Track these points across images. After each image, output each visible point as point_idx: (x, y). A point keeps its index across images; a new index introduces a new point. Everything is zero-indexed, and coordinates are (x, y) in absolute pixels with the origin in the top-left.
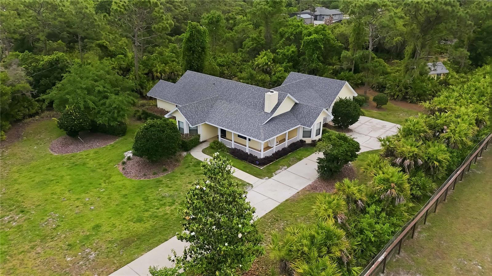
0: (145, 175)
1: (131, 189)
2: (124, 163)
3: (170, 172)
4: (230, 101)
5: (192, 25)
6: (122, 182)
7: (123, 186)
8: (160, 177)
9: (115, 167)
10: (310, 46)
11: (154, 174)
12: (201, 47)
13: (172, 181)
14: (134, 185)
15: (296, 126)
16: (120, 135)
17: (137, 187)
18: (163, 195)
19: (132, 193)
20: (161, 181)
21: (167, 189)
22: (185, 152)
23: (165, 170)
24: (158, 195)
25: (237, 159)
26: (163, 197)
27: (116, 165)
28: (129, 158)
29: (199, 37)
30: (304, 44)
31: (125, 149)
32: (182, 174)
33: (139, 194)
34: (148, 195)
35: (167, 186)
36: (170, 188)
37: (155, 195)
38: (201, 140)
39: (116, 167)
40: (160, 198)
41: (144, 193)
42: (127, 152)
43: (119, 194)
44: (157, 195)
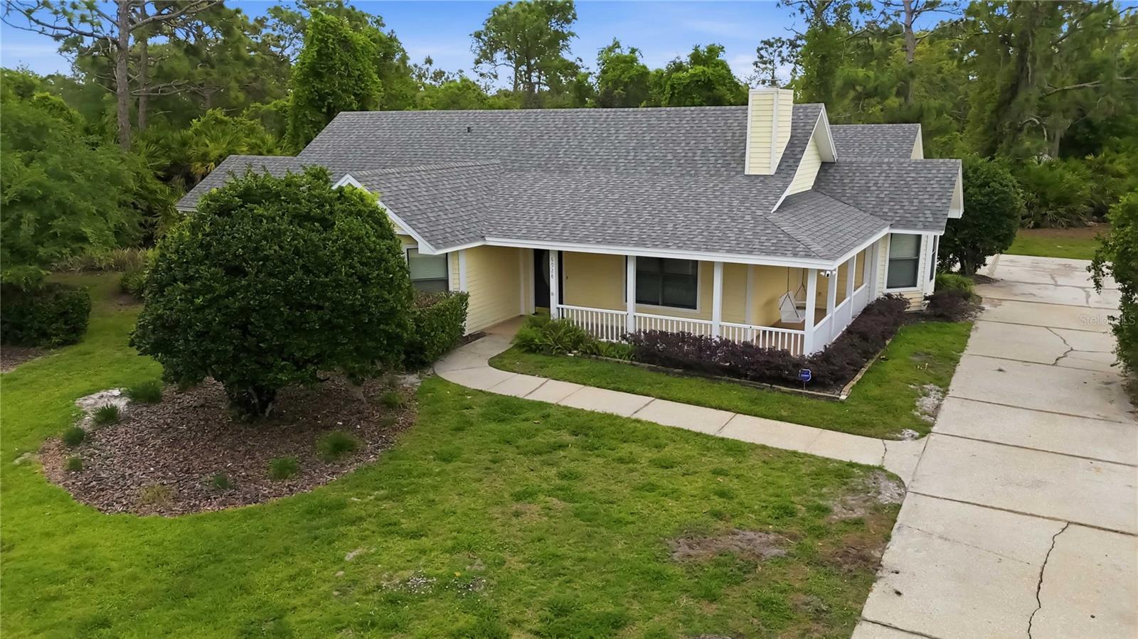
0: (222, 484)
1: (134, 578)
2: (76, 439)
3: (372, 458)
5: (323, 21)
6: (56, 546)
7: (73, 564)
8: (327, 487)
9: (17, 462)
11: (282, 472)
13: (412, 501)
14: (155, 551)
16: (55, 340)
17: (176, 561)
18: (391, 586)
19: (144, 601)
20: (341, 506)
21: (402, 546)
23: (340, 449)
24: (355, 592)
26: (393, 601)
27: (27, 455)
28: (108, 416)
31: (86, 385)
32: (446, 458)
33: (204, 603)
34: (276, 598)
35: (390, 528)
36: (415, 535)
37: (327, 596)
39: (24, 463)
40: (371, 607)
41: (245, 590)
42: (96, 396)
43: (36, 624)
44: (344, 593)
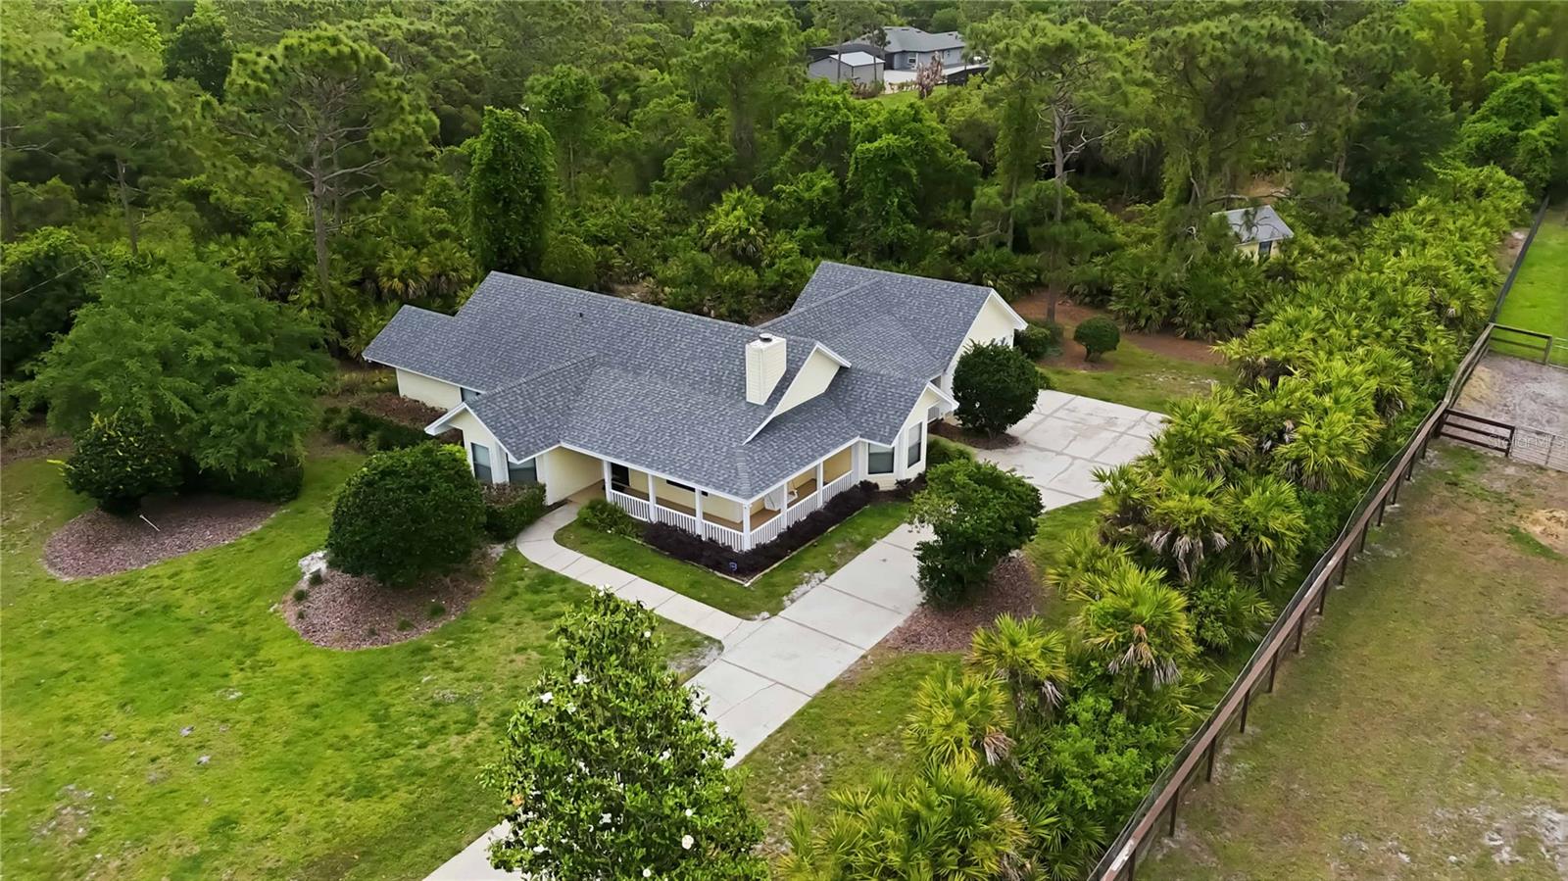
0: (372, 632)
1: (329, 685)
2: (301, 596)
3: (453, 618)
4: (637, 371)
5: (497, 119)
6: (295, 664)
7: (304, 675)
8: (423, 634)
9: (271, 610)
10: (876, 173)
11: (404, 626)
12: (529, 187)
13: (464, 649)
14: (339, 670)
15: (846, 440)
16: (282, 499)
17: (348, 676)
18: (437, 698)
19: (332, 696)
20: (428, 649)
21: (450, 675)
22: (499, 543)
23: (438, 612)
24: (421, 699)
25: (668, 556)
26: (436, 705)
27: (276, 605)
28: (317, 579)
29: (522, 154)
30: (857, 168)
31: (303, 547)
32: (493, 620)
33: (357, 699)
34: (388, 700)
35: (447, 665)
36: (457, 670)
37: (409, 700)
38: (549, 501)
39: (275, 611)
40: (427, 707)
41: (375, 694)
42: (309, 558)
43: (291, 704)
44: (416, 699)
